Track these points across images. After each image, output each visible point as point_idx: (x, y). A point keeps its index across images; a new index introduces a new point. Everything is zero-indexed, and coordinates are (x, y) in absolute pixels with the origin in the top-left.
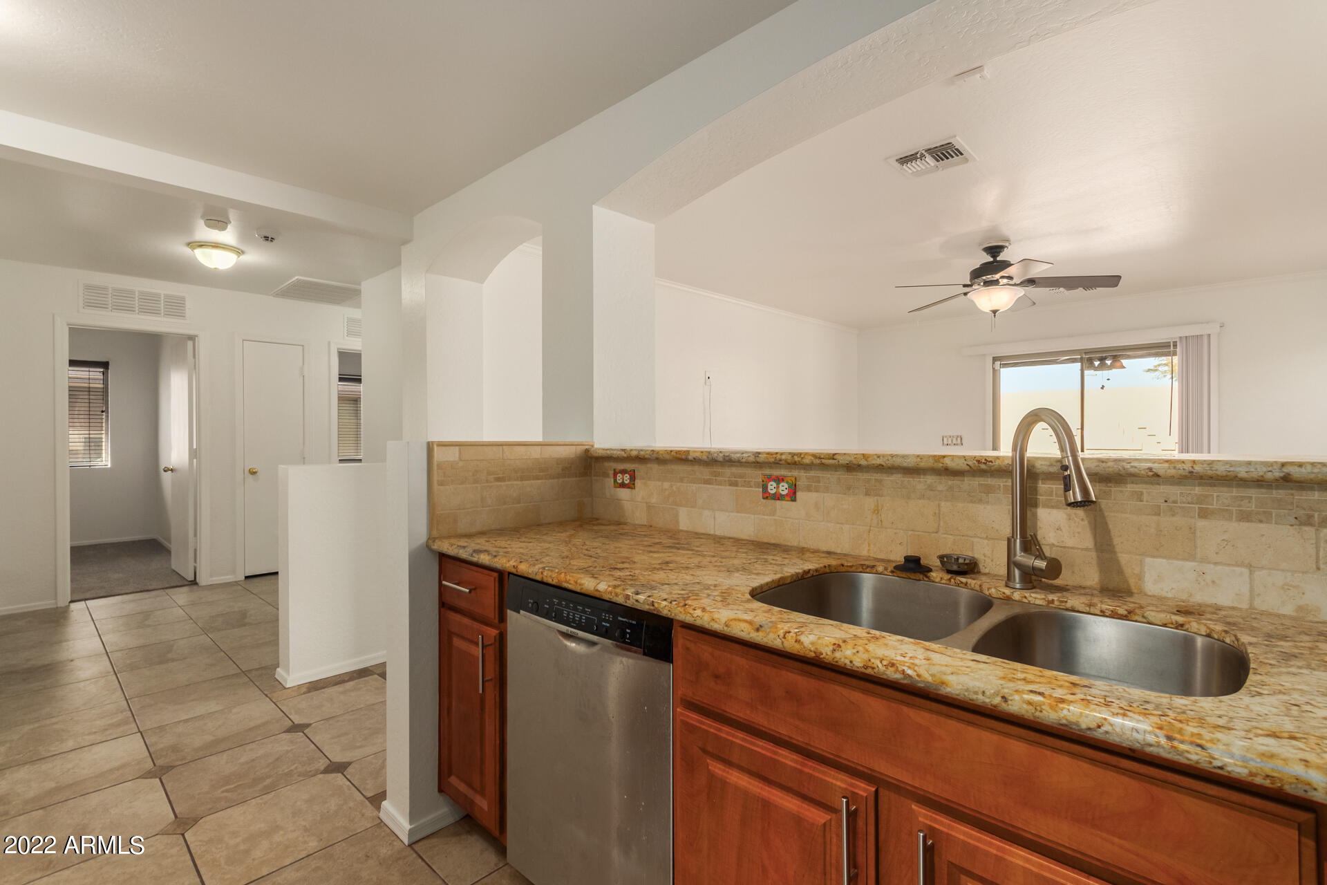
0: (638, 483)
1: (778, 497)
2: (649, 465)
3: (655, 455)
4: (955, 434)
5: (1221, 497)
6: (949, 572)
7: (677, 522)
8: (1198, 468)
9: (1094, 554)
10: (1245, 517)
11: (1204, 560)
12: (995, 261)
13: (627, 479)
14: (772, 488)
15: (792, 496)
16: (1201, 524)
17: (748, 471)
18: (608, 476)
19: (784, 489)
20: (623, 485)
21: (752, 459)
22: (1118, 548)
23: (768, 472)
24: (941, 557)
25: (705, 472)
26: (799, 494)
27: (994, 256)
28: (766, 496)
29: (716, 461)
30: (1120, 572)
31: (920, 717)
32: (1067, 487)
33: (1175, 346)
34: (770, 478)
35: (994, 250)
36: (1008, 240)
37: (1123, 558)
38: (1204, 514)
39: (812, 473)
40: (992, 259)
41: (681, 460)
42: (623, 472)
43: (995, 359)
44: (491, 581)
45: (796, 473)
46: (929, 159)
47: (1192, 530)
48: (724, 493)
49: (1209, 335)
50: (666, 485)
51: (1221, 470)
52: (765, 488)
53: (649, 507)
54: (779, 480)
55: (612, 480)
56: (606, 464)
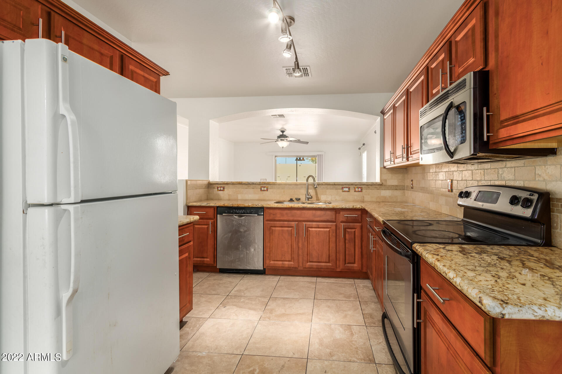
0: (225, 189)
1: (264, 190)
2: (229, 185)
3: (232, 183)
4: (265, 178)
5: (329, 186)
6: (297, 200)
7: (238, 198)
8: (327, 183)
9: (315, 196)
10: (331, 189)
11: (327, 195)
12: (283, 135)
13: (222, 189)
14: (263, 189)
15: (267, 190)
16: (327, 190)
17: (257, 186)
18: (215, 188)
19: (265, 189)
20: (220, 190)
21: (259, 183)
22: (318, 194)
23: (262, 186)
24: (296, 198)
25: (246, 186)
26: (268, 190)
27: (283, 133)
28: (261, 190)
29: (249, 184)
30: (318, 198)
31: (304, 211)
32: (315, 185)
33: (316, 157)
34: (262, 187)
35: (283, 132)
36: (286, 130)
37: (319, 196)
38: (327, 189)
39: (271, 186)
40: (282, 134)
41: (241, 184)
42: (221, 187)
43: (276, 156)
44: (212, 210)
45: (268, 186)
46: (278, 116)
47: (326, 191)
48: (251, 190)
49: (323, 155)
50: (234, 190)
51: (329, 183)
52: (261, 189)
53: (229, 195)
54: (264, 187)
55: (217, 189)
56: (214, 185)
